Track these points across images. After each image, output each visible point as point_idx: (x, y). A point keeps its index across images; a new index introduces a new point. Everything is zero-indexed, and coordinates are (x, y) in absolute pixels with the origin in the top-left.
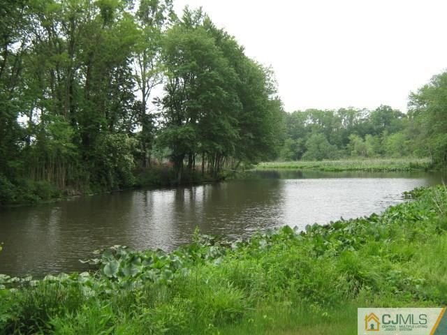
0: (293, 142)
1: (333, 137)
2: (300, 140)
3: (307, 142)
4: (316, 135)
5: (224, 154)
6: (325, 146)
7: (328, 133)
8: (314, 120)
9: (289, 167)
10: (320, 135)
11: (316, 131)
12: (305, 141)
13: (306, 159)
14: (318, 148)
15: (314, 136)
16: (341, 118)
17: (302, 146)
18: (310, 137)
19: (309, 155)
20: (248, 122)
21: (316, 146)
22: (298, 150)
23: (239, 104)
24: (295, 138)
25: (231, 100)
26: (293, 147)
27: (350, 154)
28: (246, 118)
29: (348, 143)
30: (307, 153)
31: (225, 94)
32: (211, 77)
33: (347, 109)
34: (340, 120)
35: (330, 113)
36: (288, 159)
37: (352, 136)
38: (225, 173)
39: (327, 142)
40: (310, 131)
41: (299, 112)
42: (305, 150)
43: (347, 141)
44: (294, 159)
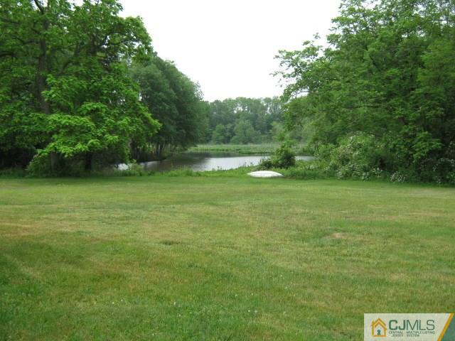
0: (223, 127)
1: (258, 124)
2: (229, 126)
3: (235, 128)
4: (243, 122)
5: (166, 143)
6: (251, 131)
7: (254, 120)
8: (244, 108)
9: (218, 150)
10: (247, 121)
11: (243, 118)
12: (233, 127)
13: (234, 142)
14: (245, 133)
15: (242, 122)
16: (267, 106)
17: (231, 131)
18: (238, 123)
19: (236, 139)
20: (182, 122)
21: (243, 131)
22: (228, 134)
23: (176, 112)
24: (225, 124)
25: (171, 109)
26: (223, 132)
27: (271, 139)
28: (181, 119)
29: (271, 129)
30: (235, 137)
31: (167, 107)
32: (160, 96)
33: (272, 98)
34: (265, 109)
35: (257, 102)
36: (219, 142)
37: (274, 123)
38: (166, 155)
39: (253, 128)
40: (238, 117)
41: (230, 100)
42: (234, 135)
43: (270, 127)
44: (224, 143)
